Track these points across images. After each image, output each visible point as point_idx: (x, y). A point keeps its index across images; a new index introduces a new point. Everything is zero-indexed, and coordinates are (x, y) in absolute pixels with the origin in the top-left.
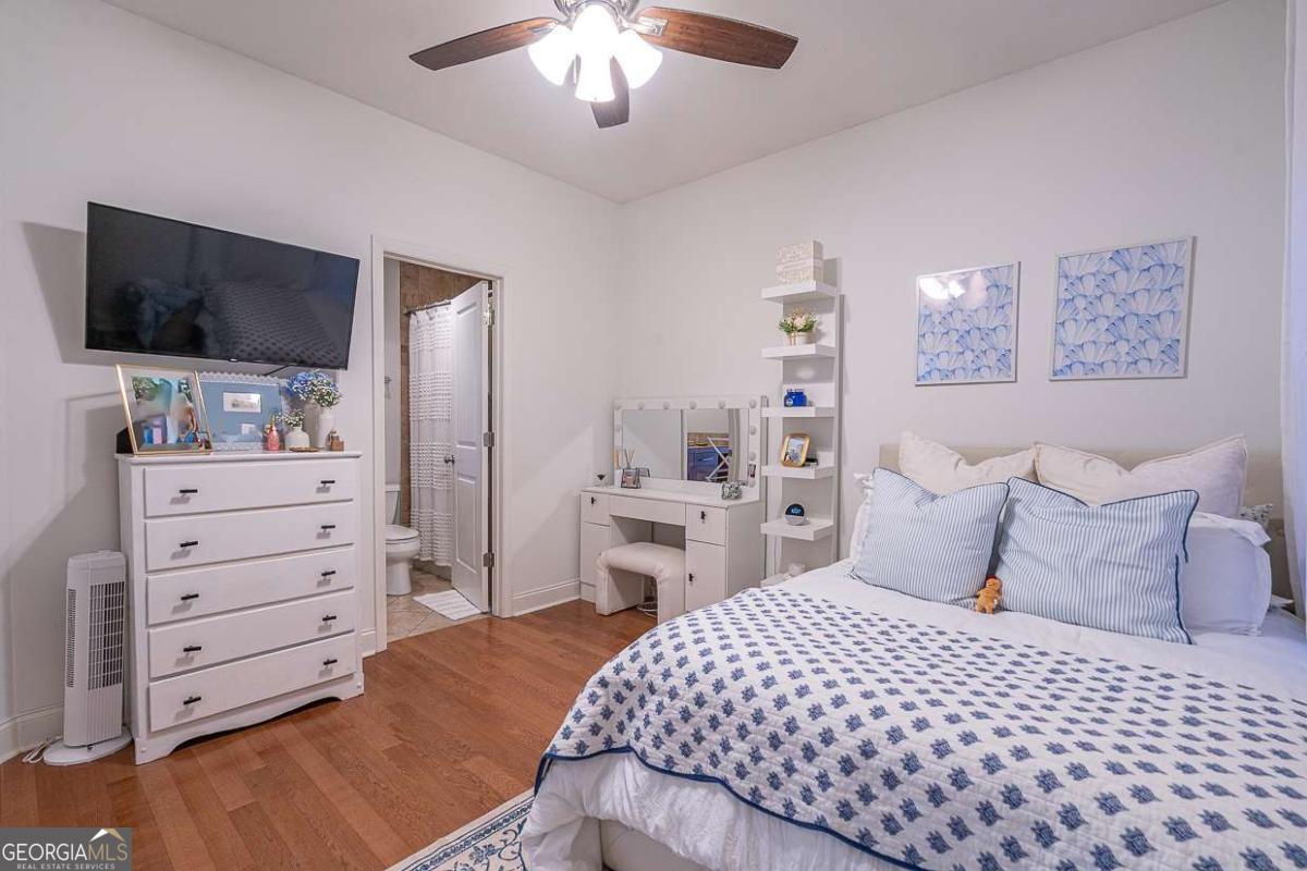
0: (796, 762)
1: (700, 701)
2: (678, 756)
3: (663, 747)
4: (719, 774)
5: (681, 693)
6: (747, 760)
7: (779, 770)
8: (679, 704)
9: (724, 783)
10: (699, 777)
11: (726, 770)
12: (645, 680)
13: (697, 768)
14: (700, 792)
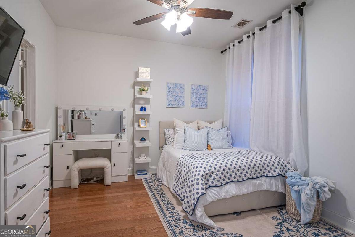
0: (242, 172)
1: (224, 170)
2: (223, 182)
3: (220, 181)
4: (231, 180)
5: (220, 170)
6: (235, 175)
7: (240, 174)
8: (220, 172)
9: (232, 181)
10: (227, 183)
11: (232, 179)
12: (211, 171)
13: (227, 182)
14: (228, 185)
